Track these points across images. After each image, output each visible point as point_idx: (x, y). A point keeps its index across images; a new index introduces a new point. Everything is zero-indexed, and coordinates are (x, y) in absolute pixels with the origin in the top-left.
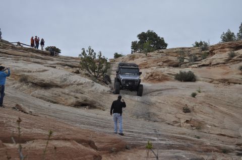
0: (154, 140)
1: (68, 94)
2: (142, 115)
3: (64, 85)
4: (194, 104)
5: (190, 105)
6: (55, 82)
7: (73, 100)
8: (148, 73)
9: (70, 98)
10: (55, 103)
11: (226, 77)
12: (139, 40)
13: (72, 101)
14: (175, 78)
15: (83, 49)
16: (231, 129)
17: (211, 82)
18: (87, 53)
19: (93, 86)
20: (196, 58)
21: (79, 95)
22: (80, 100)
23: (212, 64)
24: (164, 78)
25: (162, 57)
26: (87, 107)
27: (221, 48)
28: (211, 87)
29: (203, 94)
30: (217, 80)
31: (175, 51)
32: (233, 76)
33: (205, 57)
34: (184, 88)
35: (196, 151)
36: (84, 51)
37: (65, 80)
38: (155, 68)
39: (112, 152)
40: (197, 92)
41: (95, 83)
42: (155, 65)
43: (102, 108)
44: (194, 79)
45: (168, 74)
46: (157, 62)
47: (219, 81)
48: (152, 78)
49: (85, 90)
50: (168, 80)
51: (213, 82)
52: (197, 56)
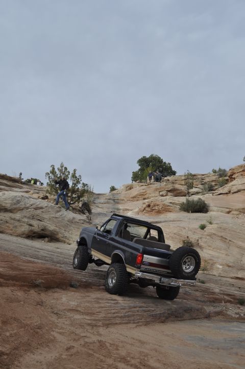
1: (19, 221)
3: (15, 209)
4: (200, 236)
5: (194, 237)
6: (4, 205)
7: (25, 229)
8: (144, 204)
9: (22, 225)
12: (140, 167)
13: (23, 230)
14: (180, 210)
15: (53, 167)
17: (229, 212)
18: (58, 172)
19: (58, 212)
20: (212, 186)
21: (35, 223)
22: (36, 229)
23: (232, 191)
24: (165, 209)
25: (166, 185)
26: (46, 239)
27: (243, 171)
28: (227, 218)
29: (214, 226)
30: (236, 210)
31: (183, 178)
33: (222, 184)
34: (190, 220)
35: (197, 300)
36: (54, 169)
37: (18, 202)
40: (206, 224)
41: (62, 209)
42: (157, 195)
43: (67, 241)
44: (205, 209)
45: (171, 203)
46: (160, 192)
47: (240, 212)
48: (149, 210)
49: (45, 216)
50: (170, 211)
51: (232, 213)
52: (213, 184)
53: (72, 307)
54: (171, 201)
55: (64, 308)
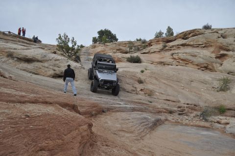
0: (120, 104)
1: (47, 67)
3: (44, 60)
5: (143, 78)
6: (37, 58)
7: (51, 72)
9: (49, 70)
10: (36, 74)
11: (162, 60)
12: (98, 35)
14: (127, 61)
16: (174, 96)
17: (152, 64)
18: (63, 38)
19: (67, 62)
21: (56, 68)
22: (58, 72)
23: (151, 52)
24: (119, 60)
25: (116, 47)
27: (157, 41)
28: (152, 66)
29: (149, 71)
30: (156, 62)
31: (124, 43)
32: (167, 59)
33: (145, 47)
34: (134, 67)
35: (151, 112)
36: (60, 36)
37: (45, 56)
39: (92, 115)
40: (144, 70)
41: (69, 60)
44: (140, 61)
45: (122, 57)
46: (113, 50)
47: (158, 63)
49: (61, 65)
50: (121, 62)
51: (154, 64)
52: (140, 47)
53: (120, 128)
55: (116, 129)
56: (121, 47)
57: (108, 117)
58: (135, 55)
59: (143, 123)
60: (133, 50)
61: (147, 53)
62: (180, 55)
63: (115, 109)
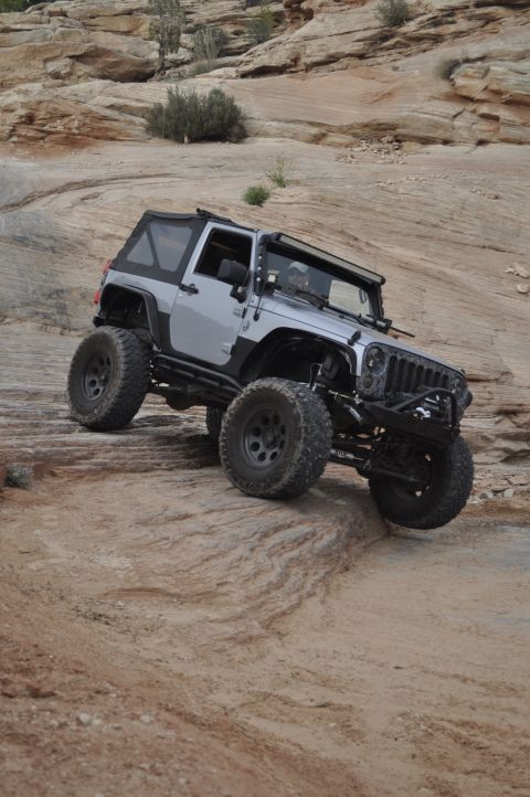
2: (25, 304)
11: (384, 114)
14: (148, 130)
16: (467, 345)
17: (317, 139)
20: (223, 40)
23: (305, 60)
24: (94, 131)
25: (64, 36)
28: (322, 161)
29: (297, 192)
30: (341, 130)
32: (414, 106)
33: (263, 32)
34: (198, 172)
38: (37, 86)
40: (268, 184)
42: (35, 73)
44: (236, 129)
45: (112, 107)
46: (46, 61)
47: (355, 135)
48: (32, 134)
50: (112, 139)
51: (329, 140)
52: (228, 29)
53: (128, 580)
54: (113, 101)
55: (101, 587)
56: (103, 40)
57: (48, 513)
58: (202, 86)
59: (277, 529)
60: (183, 54)
61: (280, 70)
62: (497, 68)
63: (92, 455)
